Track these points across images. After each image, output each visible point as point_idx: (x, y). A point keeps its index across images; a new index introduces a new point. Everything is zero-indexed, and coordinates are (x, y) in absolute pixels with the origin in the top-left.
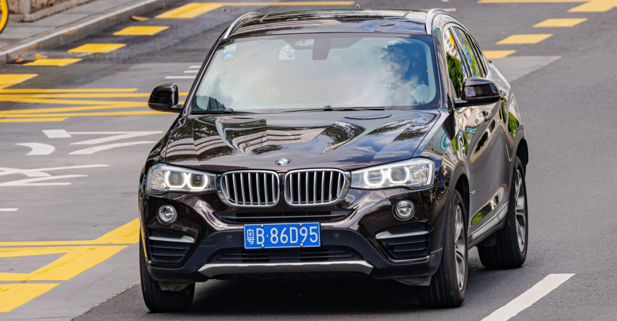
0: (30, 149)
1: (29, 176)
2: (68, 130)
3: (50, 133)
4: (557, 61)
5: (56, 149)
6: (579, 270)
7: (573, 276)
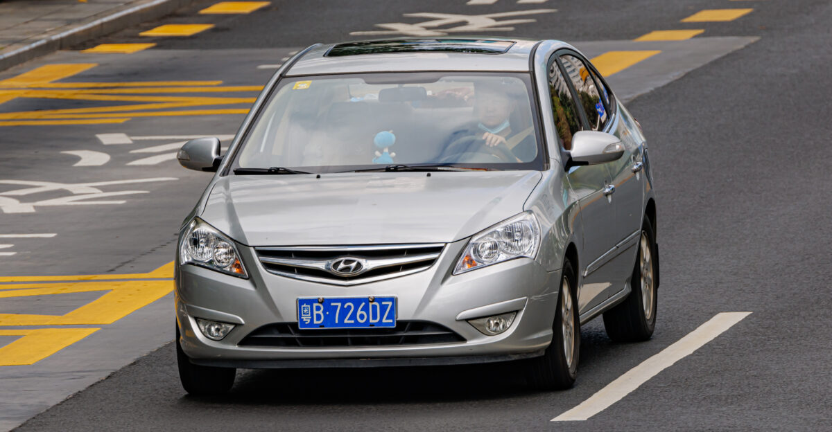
0: (78, 159)
1: (75, 192)
2: (129, 135)
3: (106, 139)
4: (756, 43)
5: (111, 158)
6: (757, 307)
7: (749, 316)
